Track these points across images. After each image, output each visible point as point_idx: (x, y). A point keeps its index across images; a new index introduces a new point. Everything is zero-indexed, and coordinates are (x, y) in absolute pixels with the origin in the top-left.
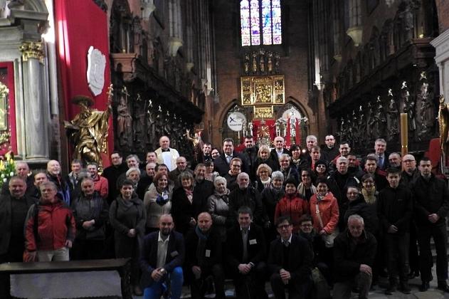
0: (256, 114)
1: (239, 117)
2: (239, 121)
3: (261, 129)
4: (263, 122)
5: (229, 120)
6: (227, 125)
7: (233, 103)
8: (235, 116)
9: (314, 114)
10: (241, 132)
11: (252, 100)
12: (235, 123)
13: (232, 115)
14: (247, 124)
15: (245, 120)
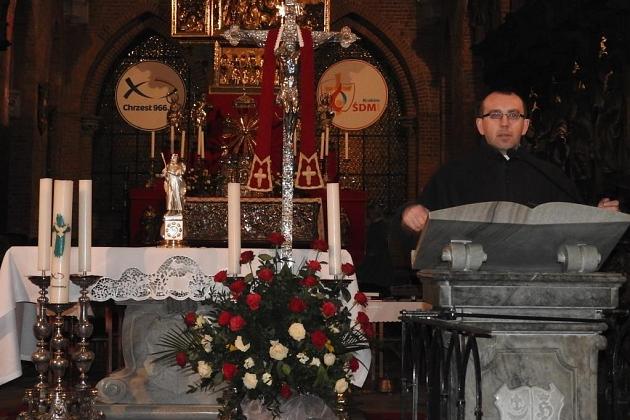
0: (224, 69)
1: (157, 81)
2: (159, 95)
3: (235, 128)
4: (246, 100)
5: (122, 87)
6: (114, 107)
7: (141, 27)
8: (148, 73)
9: (435, 83)
10: (163, 134)
11: (209, 20)
12: (144, 102)
13: (137, 74)
14: (188, 105)
15: (182, 93)
